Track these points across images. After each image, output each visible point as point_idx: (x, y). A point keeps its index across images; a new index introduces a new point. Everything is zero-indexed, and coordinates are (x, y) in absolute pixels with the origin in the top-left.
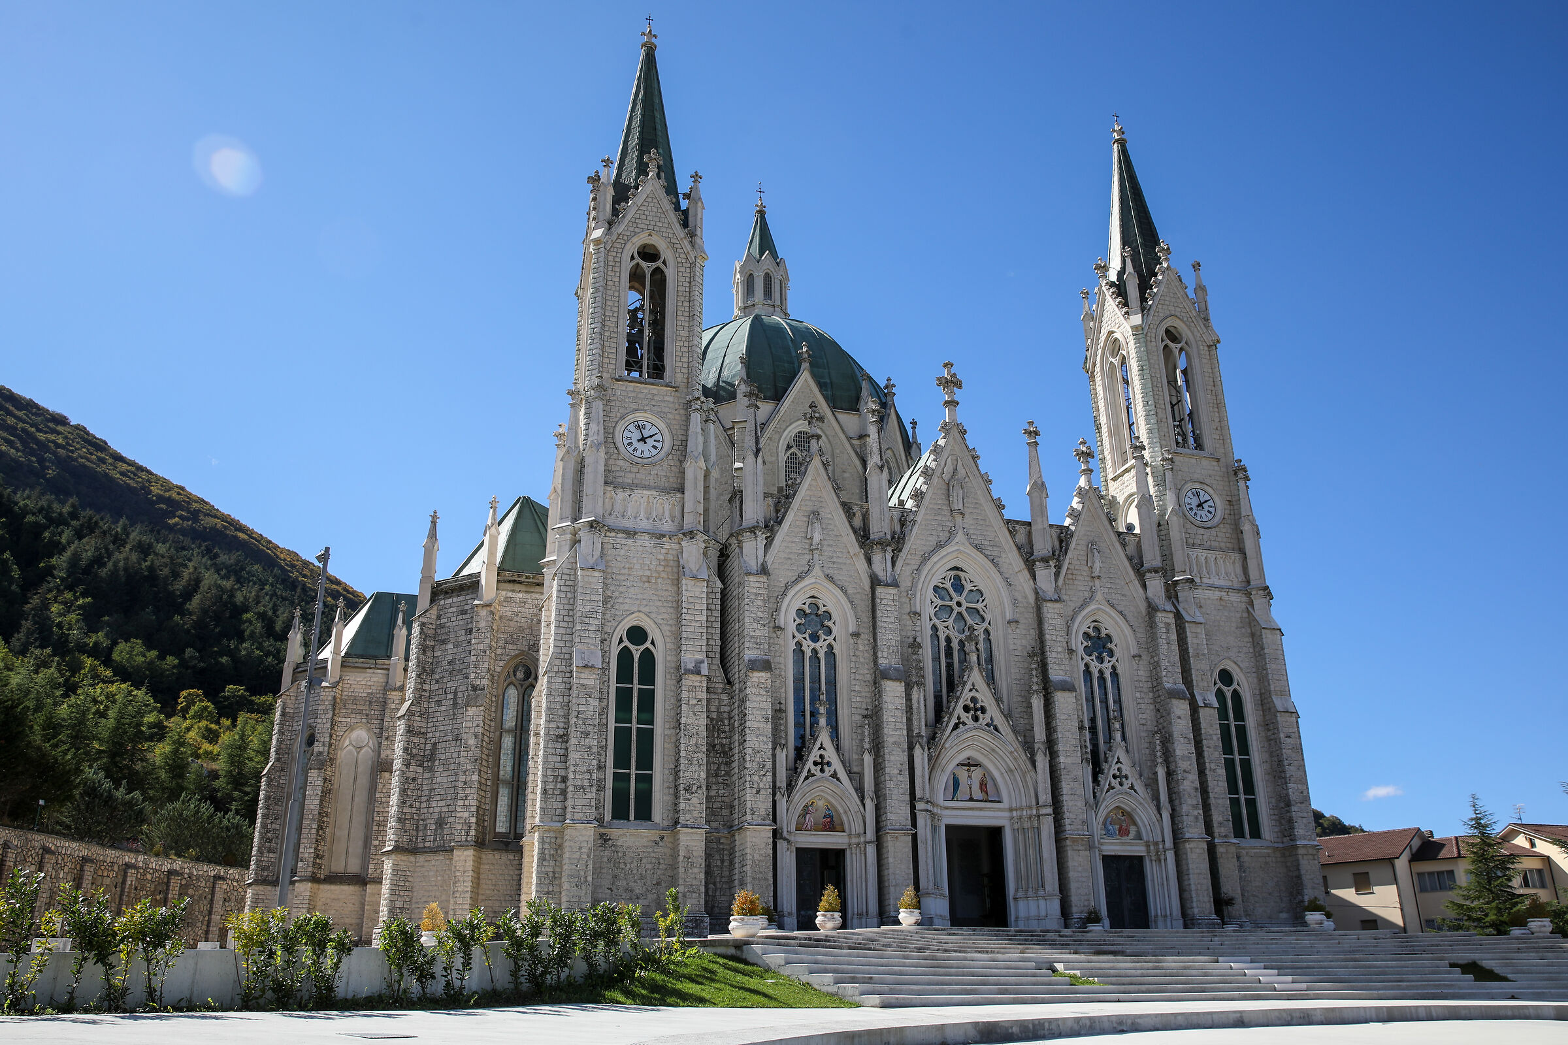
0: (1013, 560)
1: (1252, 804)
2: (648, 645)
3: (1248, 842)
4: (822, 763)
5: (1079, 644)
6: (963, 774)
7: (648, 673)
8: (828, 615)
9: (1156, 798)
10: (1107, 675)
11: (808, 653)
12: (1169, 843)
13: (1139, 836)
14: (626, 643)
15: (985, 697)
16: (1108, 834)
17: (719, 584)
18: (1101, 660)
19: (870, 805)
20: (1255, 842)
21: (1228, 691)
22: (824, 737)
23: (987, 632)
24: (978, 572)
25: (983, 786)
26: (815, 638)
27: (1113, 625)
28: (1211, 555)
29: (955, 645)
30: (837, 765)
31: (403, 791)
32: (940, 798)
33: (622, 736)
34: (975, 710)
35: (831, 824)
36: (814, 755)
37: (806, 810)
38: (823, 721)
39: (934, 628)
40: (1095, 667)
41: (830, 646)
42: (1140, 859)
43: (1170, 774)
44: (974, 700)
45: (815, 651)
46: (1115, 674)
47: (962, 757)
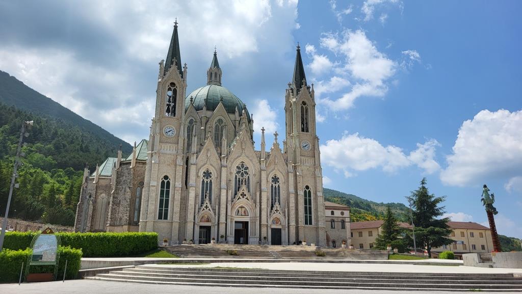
0: (256, 160)
1: (310, 217)
2: (168, 180)
3: (309, 226)
4: (207, 207)
5: (270, 180)
6: (240, 210)
7: (168, 186)
8: (211, 173)
9: (285, 215)
10: (277, 187)
11: (205, 182)
12: (287, 226)
13: (281, 224)
14: (163, 179)
15: (246, 192)
16: (274, 223)
17: (186, 166)
18: (275, 183)
19: (217, 217)
20: (310, 226)
21: (307, 191)
22: (207, 201)
23: (249, 177)
24: (247, 163)
25: (245, 212)
26: (207, 178)
27: (279, 175)
28: (307, 158)
29: (241, 180)
30: (210, 207)
31: (112, 212)
32: (234, 215)
33: (161, 201)
34: (243, 195)
35: (208, 220)
36: (205, 205)
37: (203, 217)
38: (207, 198)
39: (236, 176)
40: (274, 185)
41: (211, 180)
42: (280, 230)
43: (288, 210)
44: (243, 193)
45: (207, 181)
46: (279, 186)
47: (239, 206)
